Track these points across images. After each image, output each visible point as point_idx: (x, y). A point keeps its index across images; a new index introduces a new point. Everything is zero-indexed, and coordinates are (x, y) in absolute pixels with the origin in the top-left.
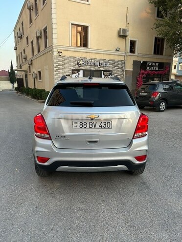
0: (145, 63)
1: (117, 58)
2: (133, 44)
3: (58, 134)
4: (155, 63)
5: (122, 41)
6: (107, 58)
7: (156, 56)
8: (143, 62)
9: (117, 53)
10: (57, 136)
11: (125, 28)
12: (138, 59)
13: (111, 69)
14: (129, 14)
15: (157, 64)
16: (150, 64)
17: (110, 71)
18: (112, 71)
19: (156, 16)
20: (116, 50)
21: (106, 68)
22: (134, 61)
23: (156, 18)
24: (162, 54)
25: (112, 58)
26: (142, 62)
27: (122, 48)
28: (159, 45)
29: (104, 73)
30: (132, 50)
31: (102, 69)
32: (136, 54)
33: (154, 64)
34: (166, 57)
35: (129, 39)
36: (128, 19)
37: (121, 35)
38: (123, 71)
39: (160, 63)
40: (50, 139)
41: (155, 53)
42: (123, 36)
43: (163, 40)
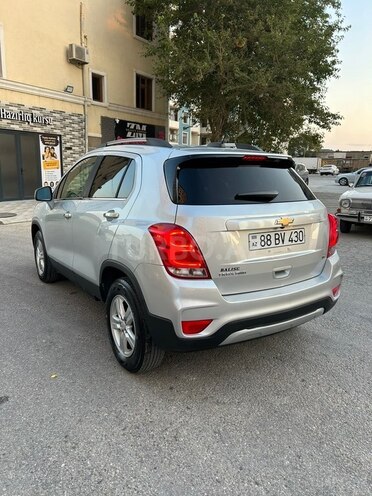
0: (123, 123)
1: (69, 109)
2: (97, 81)
3: (225, 265)
4: (141, 125)
5: (77, 71)
6: (49, 106)
7: (141, 111)
8: (121, 121)
9: (68, 97)
10: (222, 270)
11: (79, 44)
12: (110, 115)
13: (58, 132)
14: (84, 15)
15: (144, 128)
16: (132, 127)
17: (55, 136)
18: (60, 136)
19: (135, 32)
20: (66, 90)
21: (47, 129)
22: (102, 117)
23: (135, 35)
24: (150, 109)
25: (59, 107)
26: (118, 121)
27: (78, 88)
28: (143, 90)
29: (43, 140)
30: (97, 94)
31: (38, 130)
32: (105, 103)
33: (138, 127)
34: (157, 116)
35: (89, 70)
36: (84, 28)
37: (74, 60)
38: (83, 136)
39: (148, 126)
40: (209, 278)
41: (138, 106)
42: (77, 61)
43: (150, 81)
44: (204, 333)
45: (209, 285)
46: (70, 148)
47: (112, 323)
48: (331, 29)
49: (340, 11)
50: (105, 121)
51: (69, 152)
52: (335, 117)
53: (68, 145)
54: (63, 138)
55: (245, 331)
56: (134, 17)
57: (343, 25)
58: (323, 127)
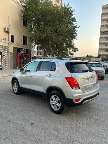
0: (19, 49)
1: (4, 45)
2: (12, 37)
3: (82, 86)
4: (24, 49)
5: (7, 34)
7: (24, 46)
8: (19, 48)
9: (4, 41)
11: (8, 27)
12: (16, 47)
14: (9, 19)
15: (25, 50)
16: (22, 50)
18: (2, 52)
19: (23, 24)
20: (4, 39)
22: (14, 47)
24: (27, 45)
25: (1, 44)
27: (7, 39)
28: (25, 40)
30: (12, 41)
32: (15, 43)
33: (24, 50)
34: (29, 47)
35: (10, 34)
36: (9, 22)
37: (6, 31)
38: (8, 52)
39: (26, 50)
40: (80, 89)
41: (23, 44)
42: (7, 31)
43: (27, 37)
44: (79, 102)
45: (80, 91)
46: (4, 56)
47: (51, 103)
48: (75, 27)
49: (76, 23)
50: (14, 48)
51: (4, 57)
52: (77, 49)
53: (4, 55)
54: (3, 53)
55: (87, 101)
56: (23, 20)
57: (77, 26)
58: (74, 51)
